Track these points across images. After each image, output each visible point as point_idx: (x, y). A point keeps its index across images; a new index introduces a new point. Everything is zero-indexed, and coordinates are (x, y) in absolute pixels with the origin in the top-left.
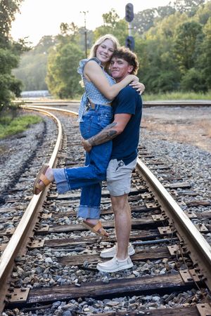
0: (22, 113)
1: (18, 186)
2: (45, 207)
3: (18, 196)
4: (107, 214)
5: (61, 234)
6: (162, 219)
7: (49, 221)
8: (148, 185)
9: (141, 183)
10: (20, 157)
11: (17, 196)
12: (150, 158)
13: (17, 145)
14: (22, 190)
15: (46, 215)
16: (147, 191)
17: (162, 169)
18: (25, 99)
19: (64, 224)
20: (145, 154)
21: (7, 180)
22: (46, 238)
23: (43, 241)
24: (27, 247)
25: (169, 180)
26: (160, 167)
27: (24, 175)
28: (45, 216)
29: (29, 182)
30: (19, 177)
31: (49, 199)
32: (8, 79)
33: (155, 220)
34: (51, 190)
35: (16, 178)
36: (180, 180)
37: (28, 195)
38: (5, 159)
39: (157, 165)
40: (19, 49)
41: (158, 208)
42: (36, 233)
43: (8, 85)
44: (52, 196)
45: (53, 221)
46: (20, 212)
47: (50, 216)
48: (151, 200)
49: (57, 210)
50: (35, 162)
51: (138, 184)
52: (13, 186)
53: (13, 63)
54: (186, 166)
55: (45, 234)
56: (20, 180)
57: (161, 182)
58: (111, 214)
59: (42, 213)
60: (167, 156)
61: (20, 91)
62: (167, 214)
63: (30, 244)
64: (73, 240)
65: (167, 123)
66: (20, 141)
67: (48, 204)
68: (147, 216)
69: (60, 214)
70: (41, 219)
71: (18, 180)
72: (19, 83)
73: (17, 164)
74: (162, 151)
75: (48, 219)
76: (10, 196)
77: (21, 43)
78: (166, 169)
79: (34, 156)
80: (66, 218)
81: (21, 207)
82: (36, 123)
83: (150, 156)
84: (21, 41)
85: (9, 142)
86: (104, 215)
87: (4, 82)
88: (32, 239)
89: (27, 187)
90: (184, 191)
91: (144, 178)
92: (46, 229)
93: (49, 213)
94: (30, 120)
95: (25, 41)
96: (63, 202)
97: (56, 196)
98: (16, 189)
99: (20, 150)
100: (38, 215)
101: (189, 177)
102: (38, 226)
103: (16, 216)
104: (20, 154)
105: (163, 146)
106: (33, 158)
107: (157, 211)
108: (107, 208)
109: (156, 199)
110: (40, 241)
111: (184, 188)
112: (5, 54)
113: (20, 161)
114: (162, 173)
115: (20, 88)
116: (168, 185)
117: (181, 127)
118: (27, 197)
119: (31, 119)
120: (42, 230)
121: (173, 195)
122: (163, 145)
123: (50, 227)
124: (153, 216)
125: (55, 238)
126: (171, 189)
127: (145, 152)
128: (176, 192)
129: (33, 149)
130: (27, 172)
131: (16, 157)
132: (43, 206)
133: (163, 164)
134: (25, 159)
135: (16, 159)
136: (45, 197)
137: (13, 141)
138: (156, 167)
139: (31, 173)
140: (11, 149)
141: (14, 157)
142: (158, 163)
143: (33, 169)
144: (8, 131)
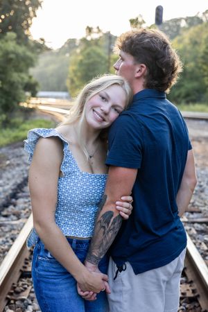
0: (34, 116)
10: (13, 176)
13: (17, 157)
17: (201, 223)
29: (7, 229)
39: (192, 212)
40: (40, 47)
53: (29, 61)
61: (37, 92)
72: (36, 84)
73: (6, 188)
77: (41, 42)
84: (42, 40)
87: (18, 81)
99: (18, 165)
104: (16, 171)
109: (203, 303)
112: (20, 52)
113: (12, 183)
114: (202, 232)
119: (43, 123)
130: (11, 207)
131: (9, 175)
132: (7, 298)
133: (200, 212)
134: (19, 182)
135: (8, 179)
136: (18, 271)
137: (16, 150)
138: (191, 216)
139: (16, 209)
140: (8, 162)
141: (7, 175)
142: (193, 209)
143: (21, 202)
144: (14, 137)
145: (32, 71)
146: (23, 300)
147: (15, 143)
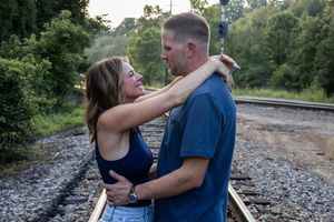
20: (254, 195)
32: (77, 59)
43: (76, 66)
53: (85, 41)
65: (263, 129)
66: (75, 140)
73: (53, 188)
74: (276, 188)
77: (98, 21)
83: (262, 199)
84: (99, 18)
85: (61, 140)
87: (72, 62)
95: (103, 19)
99: (69, 158)
104: (66, 166)
105: (275, 176)
106: (80, 179)
113: (60, 182)
117: (285, 138)
127: (252, 189)
129: (86, 160)
134: (69, 180)
137: (67, 139)
140: (57, 154)
141: (55, 170)
143: (69, 210)
144: (66, 123)
147: (67, 130)
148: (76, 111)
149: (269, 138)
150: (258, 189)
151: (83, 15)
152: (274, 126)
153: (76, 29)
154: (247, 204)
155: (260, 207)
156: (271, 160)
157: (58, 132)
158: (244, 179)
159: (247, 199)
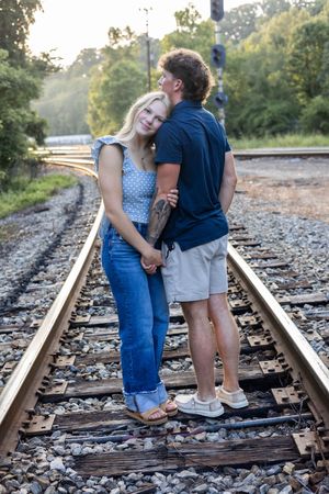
0: (46, 171)
1: (23, 300)
2: (63, 344)
3: (20, 319)
4: (176, 359)
5: (89, 402)
6: (279, 370)
7: (69, 373)
8: (250, 299)
9: (239, 294)
10: (34, 245)
11: (18, 319)
12: (253, 246)
13: (33, 224)
14: (27, 309)
15: (63, 358)
16: (250, 311)
18: (55, 149)
19: (95, 377)
20: (245, 240)
21: (7, 288)
22: (60, 411)
23: (52, 417)
24: (20, 432)
25: (288, 289)
26: (270, 263)
27: (35, 279)
28: (63, 362)
29: (43, 292)
30: (27, 282)
31: (73, 326)
32: (23, 116)
33: (266, 372)
34: (78, 308)
35: (22, 285)
36: (308, 288)
37: (37, 318)
38: (10, 249)
39: (266, 259)
41: (271, 347)
42: (42, 399)
43: (23, 126)
44: (80, 319)
45: (75, 372)
46: (18, 352)
47: (71, 362)
48: (257, 328)
49: (86, 349)
50: (57, 254)
51: (234, 296)
52: (14, 299)
53: (30, 89)
54: (317, 261)
55: (58, 400)
56: (28, 288)
57: (274, 293)
58: (184, 357)
59: (56, 356)
60: (282, 242)
61: (44, 136)
62: (289, 361)
63: (26, 426)
64: (109, 415)
65: (280, 185)
66: (39, 217)
67: (71, 337)
68: (249, 361)
69: (90, 356)
70: (53, 369)
71: (24, 288)
72: (42, 124)
73: (28, 257)
74: (272, 234)
75: (68, 368)
76: (6, 319)
77: (45, 60)
78: (282, 267)
79: (57, 244)
80: (100, 366)
81: (22, 343)
82: (67, 187)
83: (253, 242)
84: (45, 56)
85: (21, 219)
86: (171, 359)
87: (17, 121)
88: (31, 414)
89: (38, 302)
90: (316, 310)
91: (243, 286)
92: (61, 390)
93: (69, 356)
94: (57, 183)
95: (51, 56)
96: (98, 331)
97: (87, 319)
98: (19, 305)
99: (37, 232)
100: (49, 360)
101: (323, 282)
102: (47, 383)
103: (10, 361)
104: (36, 239)
105: (275, 225)
106: (56, 247)
107: (268, 353)
108: (176, 345)
109: (266, 326)
110: (47, 417)
111: (315, 304)
112: (17, 76)
113: (33, 252)
114: (275, 274)
115: (45, 131)
116: (287, 298)
117: (304, 192)
118: (35, 322)
119: (60, 180)
120: (53, 391)
121: (296, 319)
122: (275, 223)
123: (69, 385)
124: (262, 364)
125: (77, 409)
126: (292, 306)
127: (244, 236)
128: (301, 313)
129: (58, 231)
130: (42, 273)
131: (28, 245)
132: (61, 341)
133: (275, 258)
134: (43, 250)
135: (28, 249)
136: (66, 322)
137: (28, 217)
138: (264, 262)
139: (48, 275)
140: (21, 231)
142: (267, 256)
143: (52, 268)
144: (22, 201)
145: (34, 105)
146: (77, 342)
147: (25, 208)
148: (32, 186)
149: (284, 194)
150: (251, 236)
151: (22, 52)
152: (296, 181)
153: (17, 74)
154: (235, 246)
155: (250, 248)
156: (278, 213)
157: (15, 212)
158: (237, 229)
159: (236, 243)
